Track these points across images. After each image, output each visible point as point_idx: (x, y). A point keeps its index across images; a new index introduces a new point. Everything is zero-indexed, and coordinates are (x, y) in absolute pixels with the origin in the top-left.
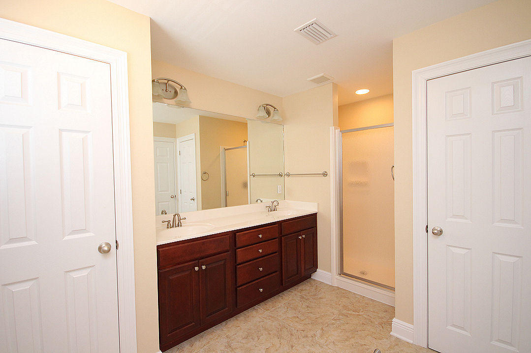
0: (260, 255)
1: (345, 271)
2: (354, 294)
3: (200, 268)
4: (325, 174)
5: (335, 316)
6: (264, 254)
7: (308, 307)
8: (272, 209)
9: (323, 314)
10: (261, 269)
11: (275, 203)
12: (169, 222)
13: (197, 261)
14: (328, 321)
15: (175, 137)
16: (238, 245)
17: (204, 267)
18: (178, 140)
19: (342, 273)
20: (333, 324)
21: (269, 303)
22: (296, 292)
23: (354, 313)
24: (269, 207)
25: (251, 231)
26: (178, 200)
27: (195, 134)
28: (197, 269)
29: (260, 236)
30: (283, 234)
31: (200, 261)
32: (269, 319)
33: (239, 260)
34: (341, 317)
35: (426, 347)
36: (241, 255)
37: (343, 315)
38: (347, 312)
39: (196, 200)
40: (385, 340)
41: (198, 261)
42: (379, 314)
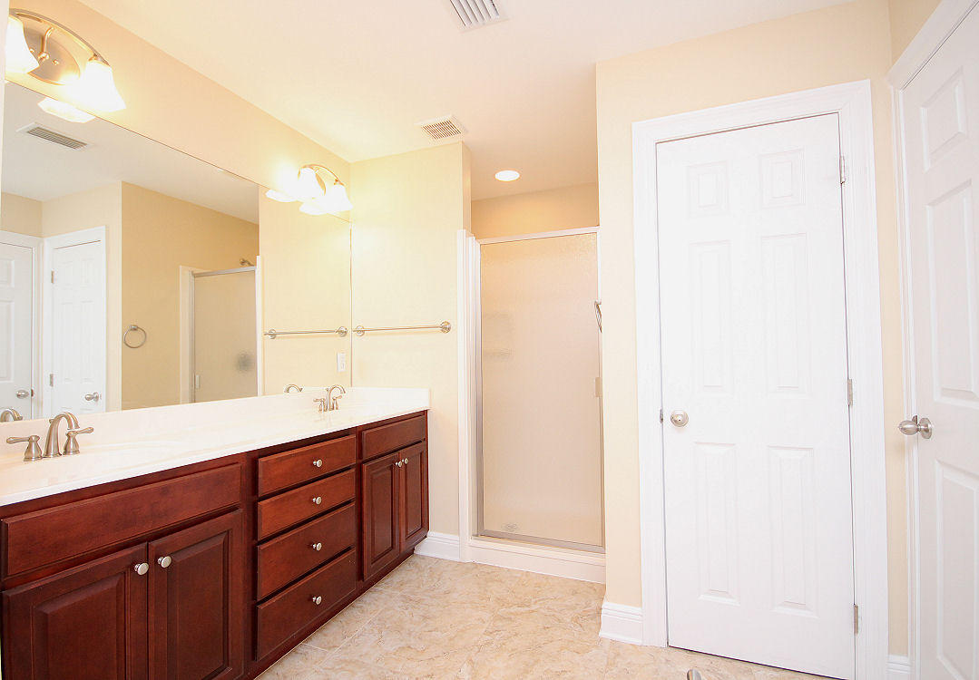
0: (316, 511)
1: (488, 527)
2: (509, 570)
3: (154, 565)
4: (446, 328)
5: (487, 625)
6: (325, 508)
7: (425, 618)
8: (328, 406)
9: (461, 627)
10: (319, 546)
11: (336, 393)
12: (31, 441)
13: (143, 546)
14: (476, 638)
15: (39, 234)
16: (262, 491)
17: (165, 562)
18: (48, 244)
19: (481, 532)
20: (488, 643)
21: (333, 629)
22: (390, 591)
23: (522, 610)
24: (322, 401)
25: (296, 451)
26: (40, 404)
27: (107, 227)
28: (142, 569)
29: (318, 463)
30: (364, 459)
31: (155, 543)
32: (342, 669)
33: (264, 530)
34: (499, 624)
35: (665, 645)
36: (271, 516)
37: (502, 618)
38: (508, 610)
39: (102, 401)
40: (594, 651)
41: (147, 544)
42: (564, 601)
